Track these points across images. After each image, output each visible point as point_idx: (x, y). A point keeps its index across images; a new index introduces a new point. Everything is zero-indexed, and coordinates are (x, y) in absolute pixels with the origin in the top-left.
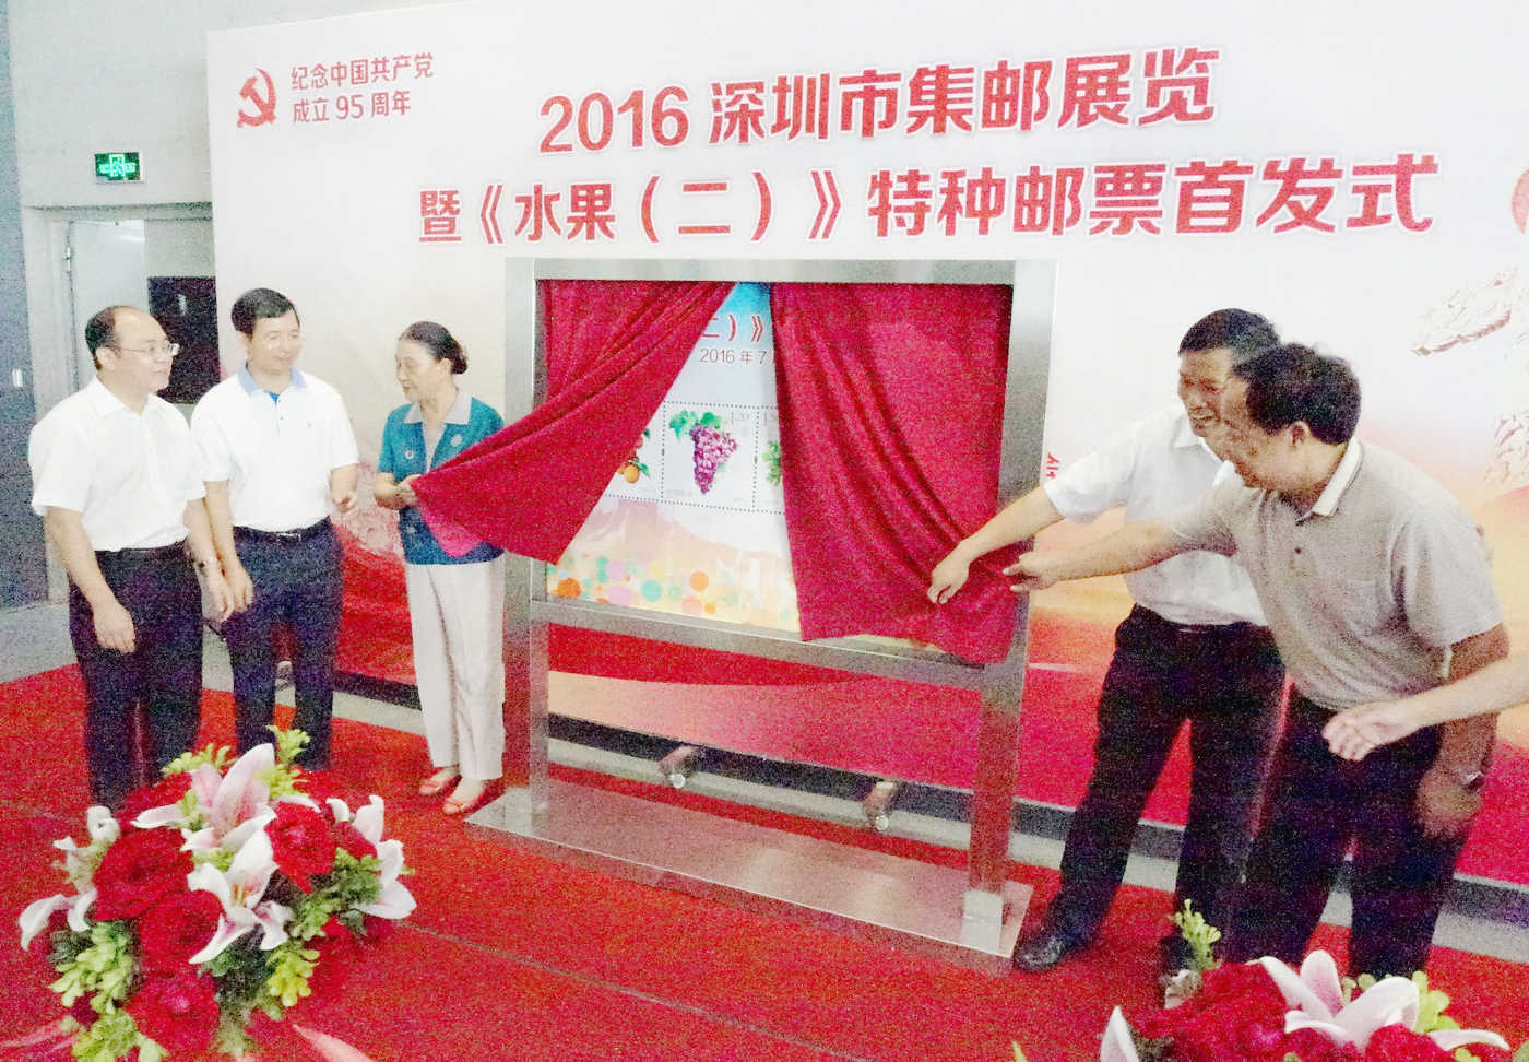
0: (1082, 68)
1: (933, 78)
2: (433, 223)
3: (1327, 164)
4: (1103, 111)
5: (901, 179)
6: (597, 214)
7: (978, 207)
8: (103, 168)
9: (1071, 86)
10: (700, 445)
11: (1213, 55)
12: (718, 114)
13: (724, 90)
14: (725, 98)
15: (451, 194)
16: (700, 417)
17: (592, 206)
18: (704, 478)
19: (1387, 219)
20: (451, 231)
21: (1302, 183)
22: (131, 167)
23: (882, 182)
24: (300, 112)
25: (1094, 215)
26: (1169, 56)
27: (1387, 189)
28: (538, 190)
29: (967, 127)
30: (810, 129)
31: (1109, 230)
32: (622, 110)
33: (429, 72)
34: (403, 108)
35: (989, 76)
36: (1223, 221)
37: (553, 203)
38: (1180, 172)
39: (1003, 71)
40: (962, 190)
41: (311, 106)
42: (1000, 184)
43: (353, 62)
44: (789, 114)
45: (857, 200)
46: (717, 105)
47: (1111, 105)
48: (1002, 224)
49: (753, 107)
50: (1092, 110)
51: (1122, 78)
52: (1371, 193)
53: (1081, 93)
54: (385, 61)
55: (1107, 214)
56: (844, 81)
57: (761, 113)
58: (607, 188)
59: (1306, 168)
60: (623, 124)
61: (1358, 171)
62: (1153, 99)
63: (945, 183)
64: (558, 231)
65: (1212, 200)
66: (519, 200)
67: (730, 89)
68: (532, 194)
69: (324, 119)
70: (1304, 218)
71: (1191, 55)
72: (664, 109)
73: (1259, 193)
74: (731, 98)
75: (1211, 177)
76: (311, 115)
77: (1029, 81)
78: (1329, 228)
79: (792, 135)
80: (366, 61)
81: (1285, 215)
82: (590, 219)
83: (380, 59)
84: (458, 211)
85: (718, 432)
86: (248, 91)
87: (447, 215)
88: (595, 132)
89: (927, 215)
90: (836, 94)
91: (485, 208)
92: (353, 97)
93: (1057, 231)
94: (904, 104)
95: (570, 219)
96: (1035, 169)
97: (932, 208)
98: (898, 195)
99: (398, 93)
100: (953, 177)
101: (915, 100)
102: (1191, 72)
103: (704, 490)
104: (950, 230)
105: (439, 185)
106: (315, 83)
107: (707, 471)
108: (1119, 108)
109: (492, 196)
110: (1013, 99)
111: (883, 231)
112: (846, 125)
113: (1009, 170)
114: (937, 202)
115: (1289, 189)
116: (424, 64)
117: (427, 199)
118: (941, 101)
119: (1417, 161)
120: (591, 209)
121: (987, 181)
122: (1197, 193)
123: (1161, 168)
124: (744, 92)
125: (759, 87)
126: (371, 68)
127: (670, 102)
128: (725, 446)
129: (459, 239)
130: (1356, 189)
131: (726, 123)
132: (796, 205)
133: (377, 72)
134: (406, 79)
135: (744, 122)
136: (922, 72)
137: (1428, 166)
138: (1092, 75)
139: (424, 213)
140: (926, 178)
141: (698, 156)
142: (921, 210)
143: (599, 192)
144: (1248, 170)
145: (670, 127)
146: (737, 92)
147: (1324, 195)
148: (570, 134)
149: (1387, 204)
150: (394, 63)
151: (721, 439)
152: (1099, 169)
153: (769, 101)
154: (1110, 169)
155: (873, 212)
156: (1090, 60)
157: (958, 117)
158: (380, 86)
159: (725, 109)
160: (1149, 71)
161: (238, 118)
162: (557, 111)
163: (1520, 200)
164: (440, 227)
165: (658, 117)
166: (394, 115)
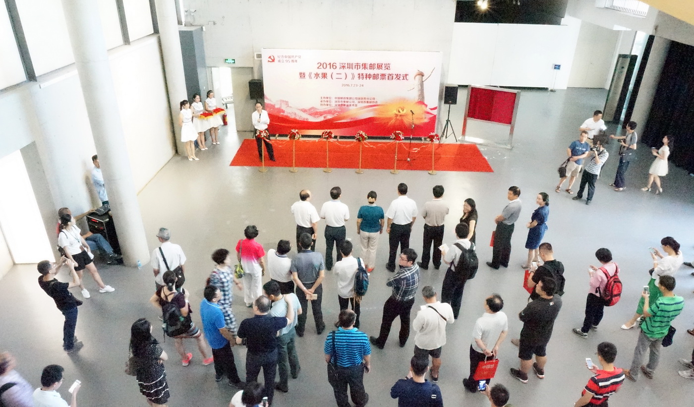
3: (400, 74)
5: (361, 74)
7: (369, 77)
8: (227, 61)
11: (390, 64)
14: (341, 64)
17: (324, 75)
21: (398, 76)
22: (233, 61)
23: (359, 74)
25: (380, 78)
26: (386, 64)
30: (351, 68)
31: (382, 80)
36: (392, 79)
37: (319, 75)
38: (388, 74)
39: (371, 64)
41: (281, 61)
43: (288, 56)
44: (349, 67)
45: (356, 76)
48: (371, 79)
50: (380, 68)
51: (382, 66)
52: (404, 77)
53: (378, 67)
54: (293, 56)
58: (326, 73)
59: (398, 74)
60: (328, 66)
61: (403, 75)
62: (385, 68)
65: (390, 77)
66: (314, 74)
68: (316, 74)
69: (283, 63)
70: (398, 79)
71: (388, 64)
73: (395, 77)
75: (390, 75)
77: (373, 65)
78: (400, 80)
79: (349, 69)
82: (324, 77)
86: (270, 57)
87: (304, 75)
88: (325, 67)
90: (354, 65)
92: (288, 60)
93: (377, 80)
94: (361, 67)
95: (321, 77)
96: (374, 74)
98: (361, 76)
99: (295, 60)
100: (366, 74)
104: (366, 79)
105: (303, 72)
106: (282, 58)
108: (382, 68)
109: (310, 74)
110: (372, 67)
111: (359, 79)
112: (355, 68)
114: (365, 76)
116: (300, 57)
117: (301, 74)
118: (365, 66)
121: (370, 75)
123: (386, 74)
124: (343, 64)
126: (291, 57)
127: (334, 64)
129: (305, 79)
130: (402, 77)
132: (349, 76)
134: (297, 58)
135: (344, 67)
136: (363, 64)
137: (408, 75)
138: (379, 65)
140: (363, 74)
141: (338, 70)
142: (363, 77)
144: (393, 74)
145: (334, 67)
147: (400, 77)
148: (321, 67)
149: (405, 78)
150: (295, 56)
153: (346, 65)
154: (381, 74)
155: (358, 77)
156: (379, 63)
157: (367, 68)
158: (293, 59)
159: (341, 66)
161: (268, 61)
162: (319, 64)
163: (415, 78)
164: (303, 77)
165: (333, 66)
166: (295, 63)
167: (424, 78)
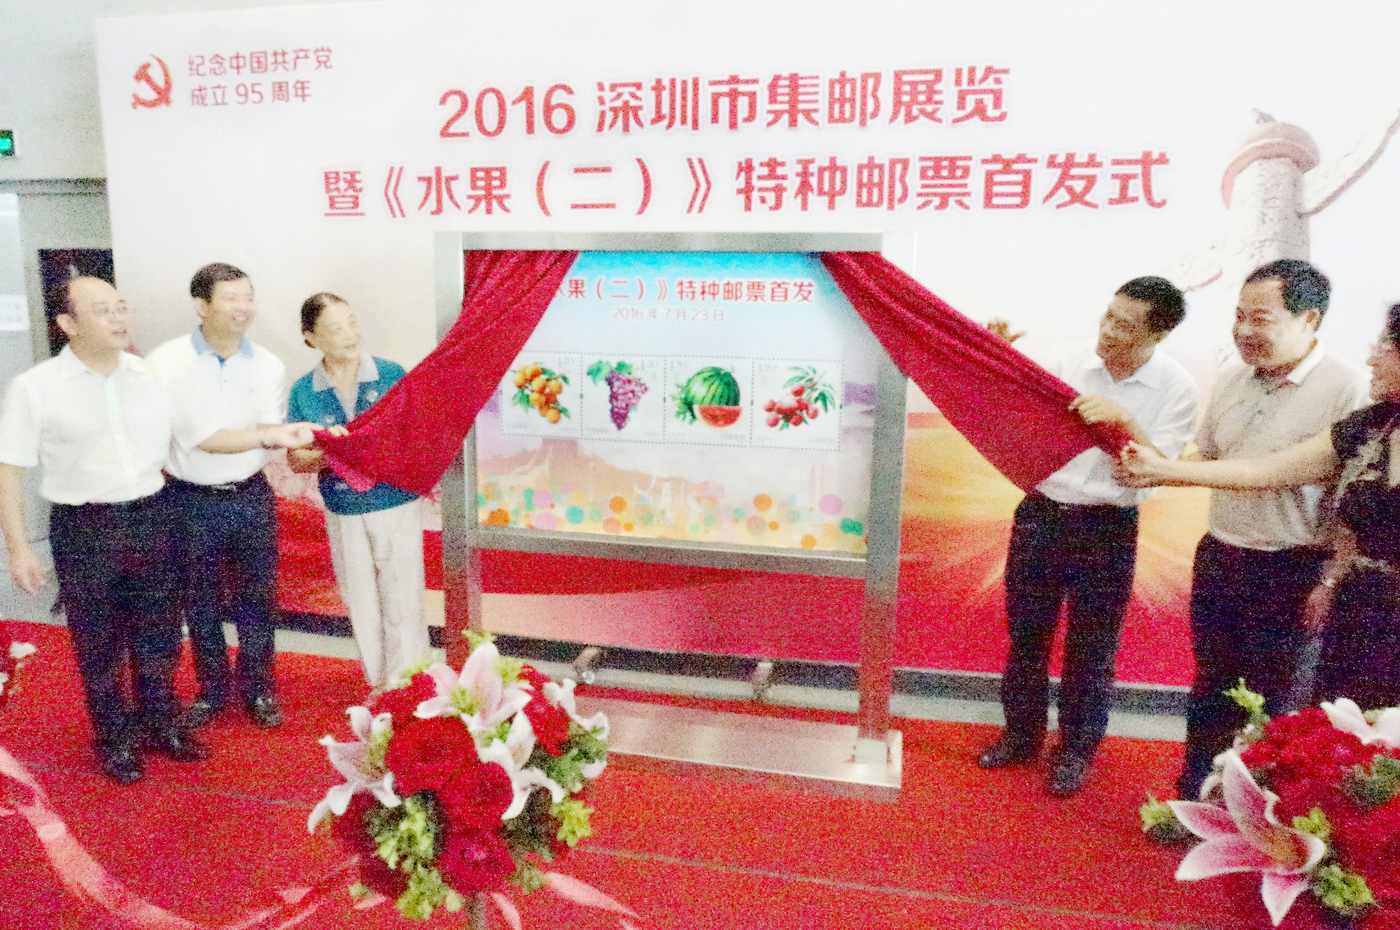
0: (906, 78)
1: (787, 83)
2: (337, 200)
3: (1092, 157)
4: (922, 112)
5: (762, 164)
6: (495, 192)
7: (826, 188)
9: (898, 92)
10: (615, 389)
11: (1005, 71)
12: (603, 108)
13: (607, 87)
14: (608, 95)
15: (353, 175)
16: (614, 366)
17: (489, 186)
18: (619, 417)
19: (1135, 199)
20: (356, 205)
21: (1074, 171)
23: (746, 167)
24: (199, 96)
25: (920, 195)
26: (972, 71)
27: (1134, 176)
28: (438, 171)
29: (814, 122)
30: (684, 122)
31: (931, 207)
32: (514, 103)
33: (328, 64)
34: (303, 96)
35: (832, 84)
36: (1017, 200)
37: (453, 184)
38: (985, 161)
39: (843, 79)
40: (812, 174)
41: (210, 92)
42: (844, 170)
43: (252, 54)
44: (665, 110)
45: (727, 181)
46: (601, 101)
47: (929, 108)
48: (846, 201)
49: (633, 103)
50: (915, 111)
51: (937, 87)
52: (1125, 179)
53: (905, 98)
54: (284, 54)
55: (927, 195)
56: (714, 83)
57: (640, 108)
58: (502, 171)
59: (1077, 159)
60: (516, 114)
61: (1117, 162)
62: (961, 105)
63: (799, 168)
64: (458, 206)
65: (1006, 185)
66: (420, 179)
67: (613, 87)
68: (433, 174)
69: (223, 103)
70: (1077, 198)
71: (989, 71)
72: (554, 101)
73: (1044, 179)
74: (614, 94)
75: (1008, 165)
76: (210, 99)
77: (864, 88)
78: (1095, 206)
79: (670, 126)
80: (265, 53)
81: (1063, 196)
82: (489, 197)
83: (280, 51)
84: (361, 190)
85: (630, 377)
86: (143, 75)
87: (351, 192)
88: (491, 120)
89: (785, 195)
90: (706, 93)
91: (387, 186)
92: (253, 85)
93: (891, 206)
94: (763, 104)
95: (470, 197)
96: (871, 159)
97: (789, 190)
98: (760, 178)
99: (298, 82)
100: (806, 163)
101: (773, 100)
102: (990, 84)
103: (620, 427)
104: (804, 206)
105: (343, 166)
106: (213, 71)
107: (622, 411)
108: (935, 111)
109: (394, 177)
110: (853, 100)
111: (748, 207)
112: (715, 119)
113: (851, 160)
114: (792, 184)
115: (1065, 176)
116: (323, 58)
117: (330, 179)
118: (793, 103)
119: (1155, 156)
120: (488, 188)
121: (833, 167)
122: (997, 178)
123: (970, 158)
124: (626, 91)
125: (638, 86)
126: (271, 59)
127: (559, 97)
128: (637, 389)
129: (361, 214)
130: (1115, 176)
131: (609, 116)
132: (673, 185)
133: (276, 62)
134: (306, 70)
135: (627, 114)
136: (777, 78)
137: (1163, 160)
138: (914, 84)
139: (328, 190)
140: (782, 164)
141: (584, 142)
142: (779, 191)
143: (496, 174)
144: (1034, 161)
145: (559, 118)
146: (619, 90)
147: (1091, 181)
148: (468, 122)
149: (1135, 188)
150: (293, 55)
151: (634, 384)
152: (923, 159)
153: (647, 100)
154: (930, 159)
155: (740, 191)
156: (913, 72)
157: (807, 113)
158: (280, 75)
159: (609, 104)
160: (958, 82)
161: (132, 100)
162: (454, 103)
163: (1226, 186)
164: (344, 203)
165: (548, 109)
166: (296, 101)
167: (1315, 186)
